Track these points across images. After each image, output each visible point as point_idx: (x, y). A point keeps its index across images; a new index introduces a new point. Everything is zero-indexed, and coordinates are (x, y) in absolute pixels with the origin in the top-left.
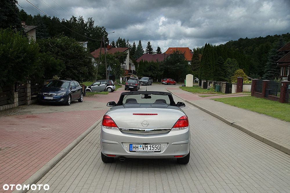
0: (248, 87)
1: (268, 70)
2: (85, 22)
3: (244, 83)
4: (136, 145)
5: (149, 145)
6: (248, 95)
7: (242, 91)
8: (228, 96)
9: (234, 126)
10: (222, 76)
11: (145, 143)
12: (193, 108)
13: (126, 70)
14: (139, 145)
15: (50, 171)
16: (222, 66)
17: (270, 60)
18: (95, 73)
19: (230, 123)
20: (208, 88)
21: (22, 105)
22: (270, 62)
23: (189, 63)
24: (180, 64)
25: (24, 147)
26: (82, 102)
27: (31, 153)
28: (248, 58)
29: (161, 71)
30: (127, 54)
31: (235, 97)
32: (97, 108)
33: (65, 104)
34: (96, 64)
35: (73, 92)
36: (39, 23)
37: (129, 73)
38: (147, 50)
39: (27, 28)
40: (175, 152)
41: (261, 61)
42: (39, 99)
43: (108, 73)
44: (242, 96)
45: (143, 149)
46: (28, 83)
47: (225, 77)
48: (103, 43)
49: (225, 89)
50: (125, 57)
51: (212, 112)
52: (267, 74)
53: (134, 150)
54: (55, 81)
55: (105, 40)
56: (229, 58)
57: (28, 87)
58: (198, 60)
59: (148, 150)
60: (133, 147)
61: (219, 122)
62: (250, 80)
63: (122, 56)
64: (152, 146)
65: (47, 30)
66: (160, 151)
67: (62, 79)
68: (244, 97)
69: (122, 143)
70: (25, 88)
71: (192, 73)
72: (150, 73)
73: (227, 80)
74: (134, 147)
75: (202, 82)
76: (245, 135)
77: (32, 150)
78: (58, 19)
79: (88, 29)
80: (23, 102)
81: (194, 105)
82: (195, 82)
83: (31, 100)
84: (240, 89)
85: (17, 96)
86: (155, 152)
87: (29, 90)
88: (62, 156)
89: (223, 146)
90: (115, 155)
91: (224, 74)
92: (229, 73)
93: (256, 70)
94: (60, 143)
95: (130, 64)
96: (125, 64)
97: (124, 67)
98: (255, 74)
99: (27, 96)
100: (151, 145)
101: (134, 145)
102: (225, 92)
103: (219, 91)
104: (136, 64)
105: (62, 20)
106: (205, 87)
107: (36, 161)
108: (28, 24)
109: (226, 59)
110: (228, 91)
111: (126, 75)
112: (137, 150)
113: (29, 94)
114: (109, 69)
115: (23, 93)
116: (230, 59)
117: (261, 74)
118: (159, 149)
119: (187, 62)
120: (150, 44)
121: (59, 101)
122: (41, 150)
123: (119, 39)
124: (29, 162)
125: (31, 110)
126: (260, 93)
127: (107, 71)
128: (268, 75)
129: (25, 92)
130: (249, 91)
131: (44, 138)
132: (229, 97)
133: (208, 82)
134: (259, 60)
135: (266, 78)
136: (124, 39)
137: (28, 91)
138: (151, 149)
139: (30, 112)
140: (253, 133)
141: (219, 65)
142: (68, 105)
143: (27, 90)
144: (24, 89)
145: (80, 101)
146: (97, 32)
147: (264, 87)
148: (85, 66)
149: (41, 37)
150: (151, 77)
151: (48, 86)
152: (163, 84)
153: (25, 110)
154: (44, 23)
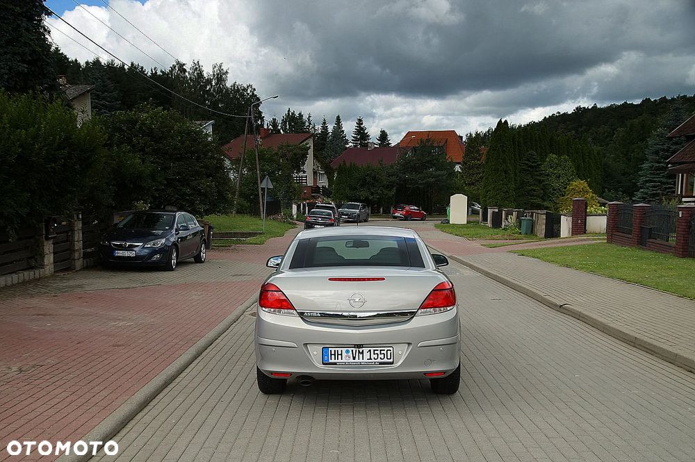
0: (598, 223)
1: (646, 182)
2: (205, 75)
3: (591, 212)
4: (336, 349)
5: (365, 350)
6: (599, 241)
7: (585, 233)
8: (551, 243)
9: (566, 311)
10: (539, 196)
11: (357, 345)
12: (468, 272)
13: (307, 186)
14: (344, 350)
15: (138, 417)
16: (536, 173)
17: (650, 157)
18: (234, 194)
19: (556, 305)
20: (503, 226)
21: (62, 271)
22: (651, 162)
23: (458, 168)
24: (436, 170)
25: (72, 364)
26: (203, 262)
27: (91, 378)
28: (598, 153)
29: (389, 187)
30: (309, 148)
31: (568, 247)
32: (240, 275)
33: (164, 266)
34: (234, 172)
35: (183, 239)
36: (96, 79)
37: (312, 193)
38: (356, 139)
39: (71, 91)
40: (426, 364)
41: (629, 160)
42: (102, 256)
43: (263, 195)
44: (584, 243)
45: (354, 358)
46: (76, 218)
47: (544, 200)
48: (250, 122)
49: (544, 227)
50: (304, 156)
51: (514, 282)
52: (646, 191)
53: (333, 361)
54: (139, 216)
55: (255, 117)
56: (553, 153)
57: (76, 228)
58: (479, 160)
59: (365, 360)
60: (331, 355)
61: (531, 305)
62: (604, 205)
63: (295, 154)
64: (374, 350)
65: (115, 94)
66: (392, 363)
67: (155, 209)
68: (589, 245)
69: (306, 344)
70: (70, 229)
71: (465, 191)
72: (364, 194)
73: (549, 205)
74: (333, 353)
75: (490, 211)
76: (593, 333)
77: (93, 370)
78: (142, 68)
79: (214, 90)
80: (65, 265)
81: (472, 267)
82: (472, 212)
83: (84, 258)
84: (579, 228)
85: (52, 251)
86: (381, 363)
87: (78, 236)
88: (162, 382)
89: (540, 355)
90: (291, 374)
91: (542, 192)
92: (554, 190)
93: (617, 182)
94: (157, 355)
95: (315, 173)
96: (304, 172)
97: (302, 180)
98: (617, 190)
99: (74, 251)
100: (372, 349)
101: (333, 350)
102: (543, 236)
103: (531, 231)
104: (329, 172)
105: (152, 71)
106: (497, 222)
107: (104, 393)
108: (72, 82)
109: (546, 156)
110: (552, 231)
111: (305, 200)
112: (340, 360)
113: (79, 245)
114: (267, 184)
115: (64, 242)
116: (554, 156)
117: (630, 191)
118: (389, 357)
119: (453, 165)
120: (362, 124)
121: (149, 261)
122: (113, 371)
123: (289, 114)
124: (88, 396)
125: (84, 281)
126: (630, 236)
127: (260, 190)
128: (646, 194)
129: (70, 240)
130: (602, 232)
131: (119, 343)
132: (554, 246)
133: (504, 212)
134: (625, 159)
135: (644, 199)
136: (300, 114)
137: (76, 239)
138: (371, 359)
139: (80, 286)
140: (610, 327)
141: (528, 170)
142: (171, 269)
143: (73, 235)
144: (67, 232)
145: (198, 260)
146: (234, 97)
147: (638, 221)
148: (208, 176)
149: (103, 111)
150: (367, 202)
151: (124, 225)
152: (395, 217)
153: (71, 283)
154: (109, 79)
